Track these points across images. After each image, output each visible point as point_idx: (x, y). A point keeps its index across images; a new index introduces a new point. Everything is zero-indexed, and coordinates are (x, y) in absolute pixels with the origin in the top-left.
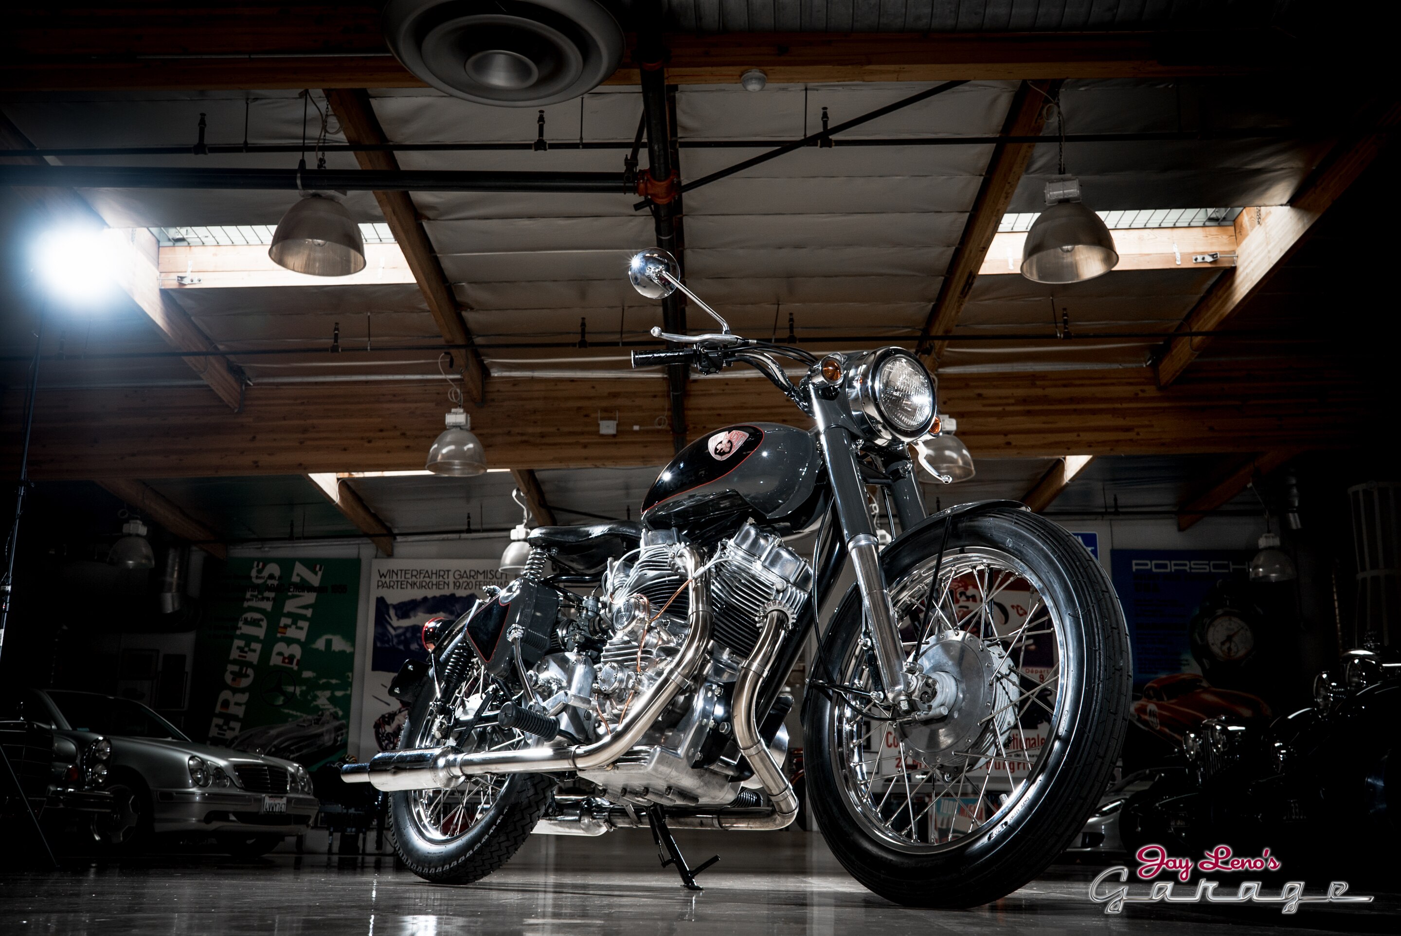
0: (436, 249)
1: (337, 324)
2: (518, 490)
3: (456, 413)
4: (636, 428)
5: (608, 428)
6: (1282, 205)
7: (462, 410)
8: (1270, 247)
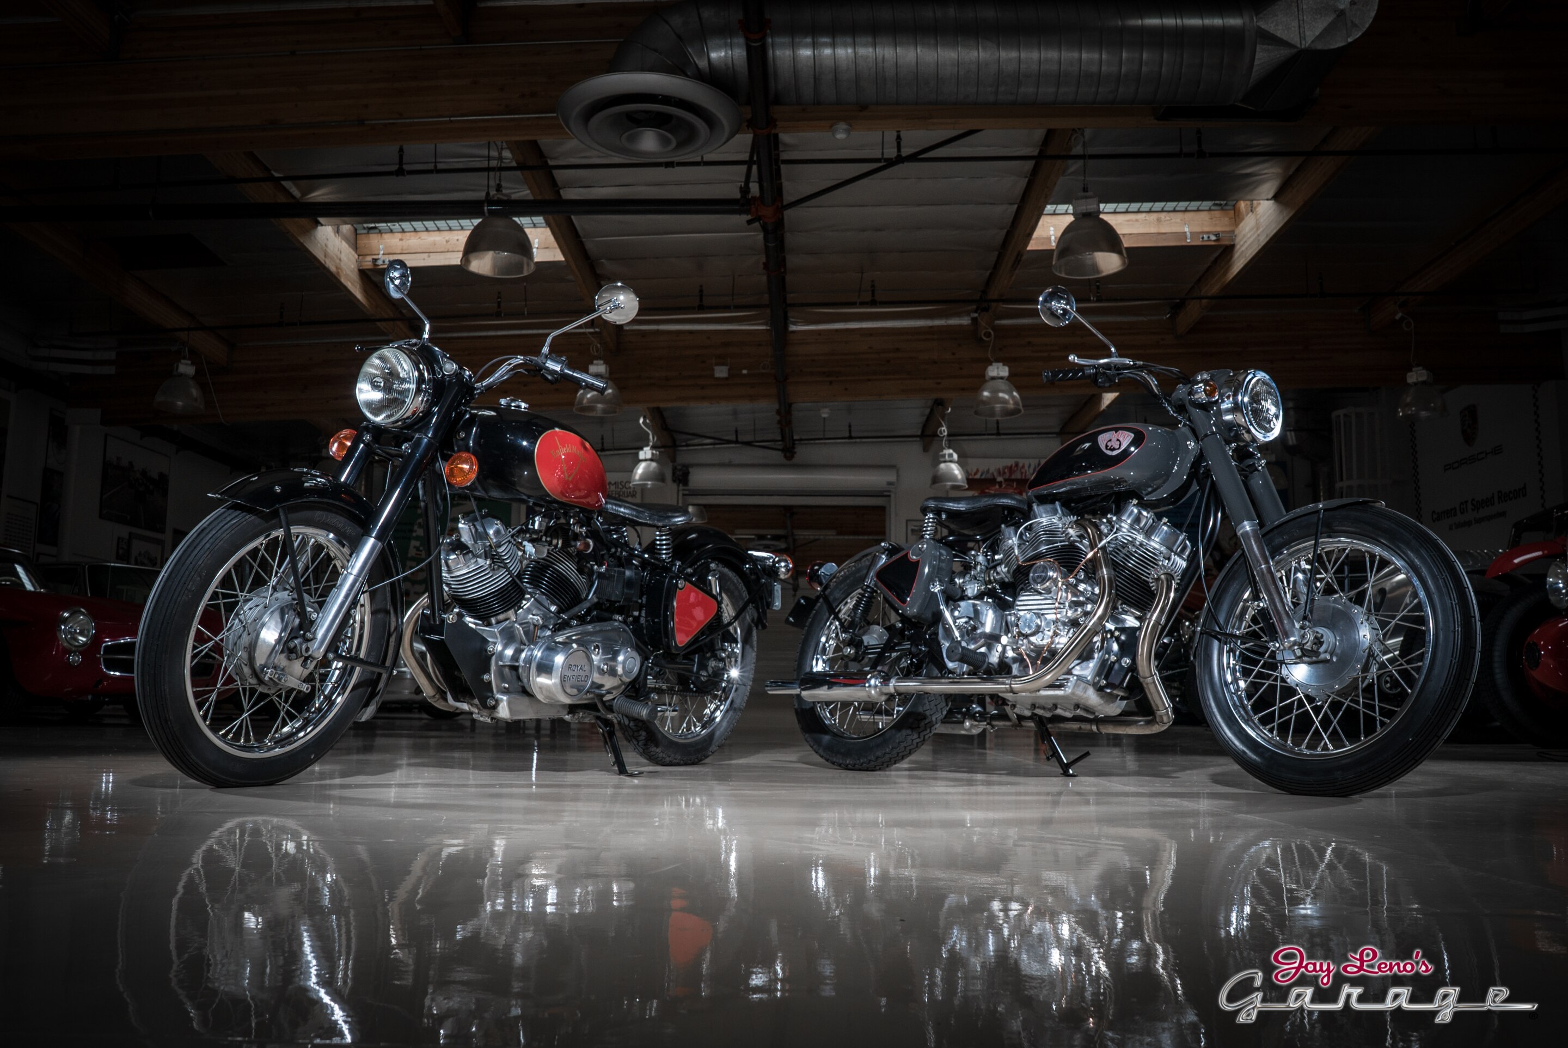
0: (581, 235)
1: (499, 293)
2: (645, 418)
3: (597, 365)
4: (745, 372)
5: (721, 372)
6: (1268, 200)
7: (602, 362)
8: (1259, 232)
